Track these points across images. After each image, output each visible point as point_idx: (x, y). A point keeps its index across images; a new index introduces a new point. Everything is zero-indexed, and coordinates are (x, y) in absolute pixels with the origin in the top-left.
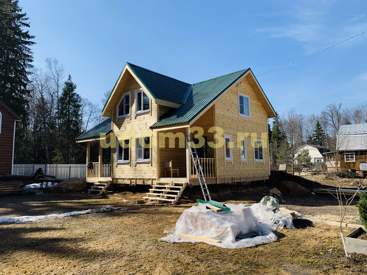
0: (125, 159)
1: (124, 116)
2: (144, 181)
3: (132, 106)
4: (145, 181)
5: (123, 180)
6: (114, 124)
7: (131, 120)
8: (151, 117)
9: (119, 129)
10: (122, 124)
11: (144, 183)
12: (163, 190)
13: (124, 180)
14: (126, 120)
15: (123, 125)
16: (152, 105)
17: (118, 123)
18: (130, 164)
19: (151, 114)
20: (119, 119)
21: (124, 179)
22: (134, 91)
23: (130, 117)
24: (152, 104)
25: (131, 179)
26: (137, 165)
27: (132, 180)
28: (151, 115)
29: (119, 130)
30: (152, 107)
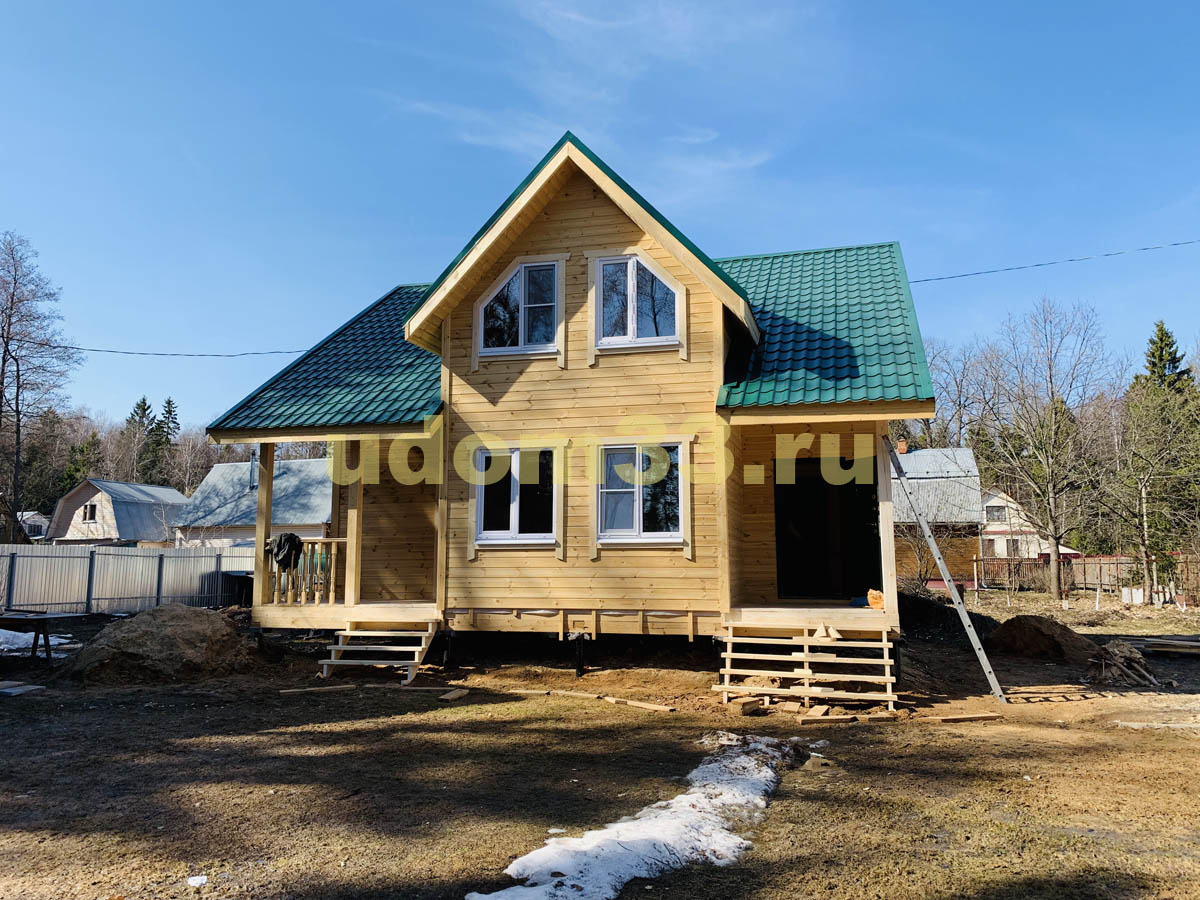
0: (524, 528)
1: (522, 348)
2: (645, 622)
3: (570, 313)
4: (649, 619)
5: (512, 617)
6: (457, 380)
7: (565, 368)
8: (688, 368)
9: (494, 401)
10: (510, 381)
11: (645, 627)
12: (796, 656)
13: (518, 616)
14: (533, 368)
15: (514, 387)
16: (692, 320)
17: (482, 379)
18: (559, 552)
19: (689, 354)
20: (487, 364)
21: (520, 612)
22: (586, 254)
23: (561, 359)
24: (692, 318)
25: (567, 612)
26: (603, 553)
27: (571, 618)
28: (688, 360)
29: (489, 407)
30: (692, 330)
